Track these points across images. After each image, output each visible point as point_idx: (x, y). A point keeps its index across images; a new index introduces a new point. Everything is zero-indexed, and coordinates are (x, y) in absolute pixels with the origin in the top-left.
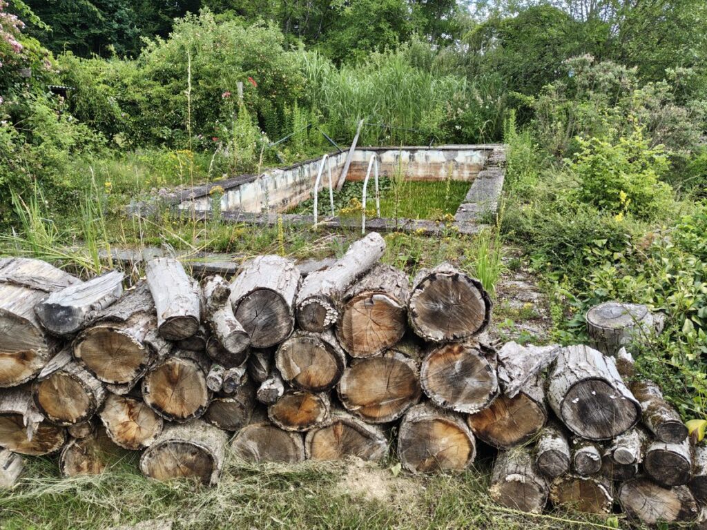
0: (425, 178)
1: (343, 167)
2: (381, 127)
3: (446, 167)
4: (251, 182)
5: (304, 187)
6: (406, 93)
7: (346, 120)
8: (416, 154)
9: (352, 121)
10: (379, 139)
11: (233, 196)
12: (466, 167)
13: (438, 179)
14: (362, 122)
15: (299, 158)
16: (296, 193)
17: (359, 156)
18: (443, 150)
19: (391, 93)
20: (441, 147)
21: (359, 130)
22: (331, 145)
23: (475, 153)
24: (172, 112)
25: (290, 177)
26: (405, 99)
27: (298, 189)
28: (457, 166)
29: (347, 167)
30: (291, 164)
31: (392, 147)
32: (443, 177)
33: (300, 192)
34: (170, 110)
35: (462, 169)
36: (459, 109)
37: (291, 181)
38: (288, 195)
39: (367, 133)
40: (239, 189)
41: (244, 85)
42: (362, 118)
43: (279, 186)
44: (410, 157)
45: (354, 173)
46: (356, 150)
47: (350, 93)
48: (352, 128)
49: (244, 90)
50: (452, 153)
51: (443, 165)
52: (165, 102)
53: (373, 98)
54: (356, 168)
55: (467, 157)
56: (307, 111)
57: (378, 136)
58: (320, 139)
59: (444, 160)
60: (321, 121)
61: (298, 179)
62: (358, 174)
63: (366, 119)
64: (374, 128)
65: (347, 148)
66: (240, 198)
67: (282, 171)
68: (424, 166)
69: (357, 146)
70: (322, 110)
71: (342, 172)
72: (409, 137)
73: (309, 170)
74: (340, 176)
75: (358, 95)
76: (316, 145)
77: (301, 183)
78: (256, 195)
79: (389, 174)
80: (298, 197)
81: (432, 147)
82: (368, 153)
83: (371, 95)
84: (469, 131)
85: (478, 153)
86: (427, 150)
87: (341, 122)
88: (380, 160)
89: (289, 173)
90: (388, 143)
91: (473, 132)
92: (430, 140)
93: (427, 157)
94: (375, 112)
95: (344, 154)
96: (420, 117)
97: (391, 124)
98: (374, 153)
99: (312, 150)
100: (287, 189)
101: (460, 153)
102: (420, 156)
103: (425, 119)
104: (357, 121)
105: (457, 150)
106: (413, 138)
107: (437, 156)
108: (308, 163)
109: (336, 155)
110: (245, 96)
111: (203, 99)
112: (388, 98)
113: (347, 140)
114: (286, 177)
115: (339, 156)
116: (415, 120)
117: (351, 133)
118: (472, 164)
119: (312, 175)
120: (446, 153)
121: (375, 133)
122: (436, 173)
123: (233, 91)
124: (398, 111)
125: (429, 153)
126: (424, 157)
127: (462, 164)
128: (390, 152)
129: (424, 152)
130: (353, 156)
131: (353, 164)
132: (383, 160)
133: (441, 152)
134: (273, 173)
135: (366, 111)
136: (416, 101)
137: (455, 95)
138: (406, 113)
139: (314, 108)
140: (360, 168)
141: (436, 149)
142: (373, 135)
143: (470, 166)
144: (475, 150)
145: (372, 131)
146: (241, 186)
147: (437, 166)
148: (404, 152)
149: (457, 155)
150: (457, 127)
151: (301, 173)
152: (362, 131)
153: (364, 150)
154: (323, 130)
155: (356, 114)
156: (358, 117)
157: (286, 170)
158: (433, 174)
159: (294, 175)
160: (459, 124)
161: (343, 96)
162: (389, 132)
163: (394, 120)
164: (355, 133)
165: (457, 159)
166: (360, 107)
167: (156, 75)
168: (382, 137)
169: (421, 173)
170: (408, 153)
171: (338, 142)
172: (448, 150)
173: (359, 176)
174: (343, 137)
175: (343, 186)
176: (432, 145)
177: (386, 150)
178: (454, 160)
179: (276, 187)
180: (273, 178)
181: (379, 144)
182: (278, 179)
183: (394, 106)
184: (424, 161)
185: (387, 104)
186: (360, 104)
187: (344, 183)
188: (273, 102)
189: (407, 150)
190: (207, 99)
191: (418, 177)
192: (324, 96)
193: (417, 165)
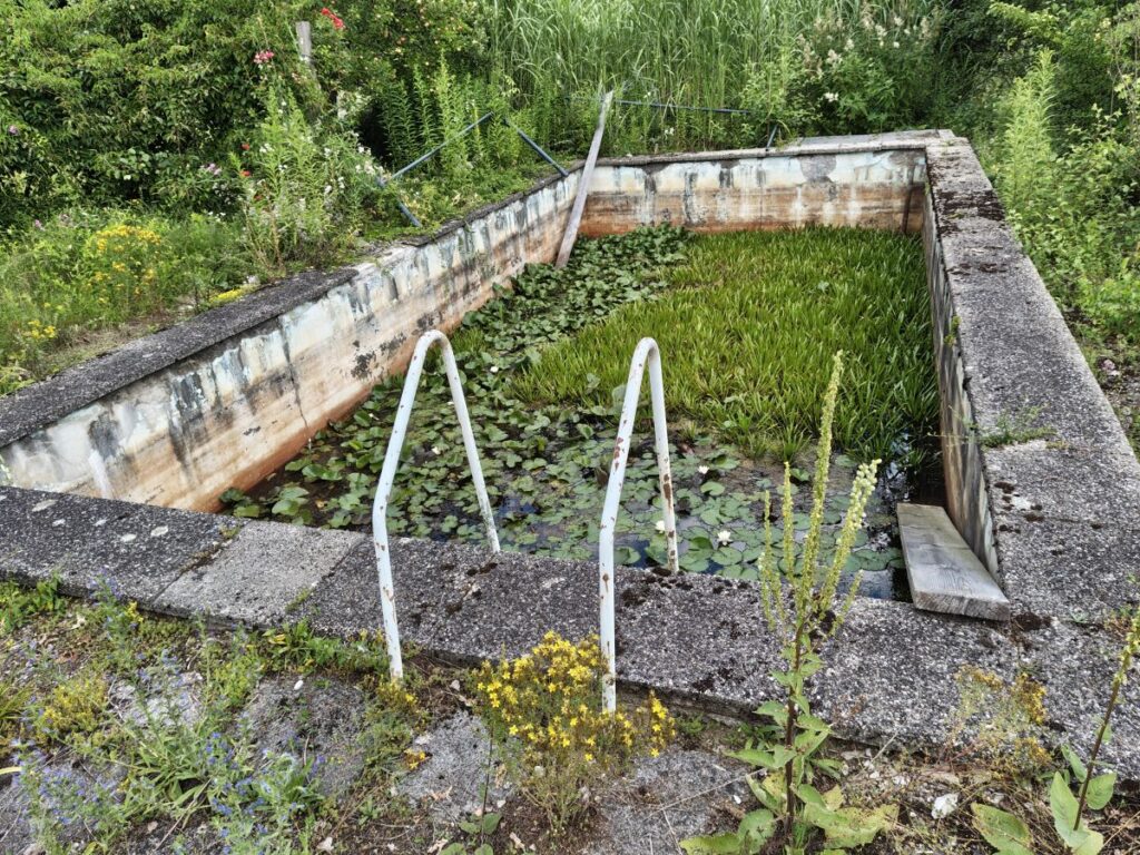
0: (757, 223)
1: (570, 209)
2: (654, 108)
3: (806, 195)
4: (316, 299)
5: (475, 276)
6: (707, 20)
7: (573, 96)
8: (735, 170)
9: (588, 97)
10: (650, 135)
11: (260, 348)
12: (853, 194)
13: (786, 224)
14: (609, 97)
15: (462, 203)
16: (454, 297)
17: (606, 180)
18: (800, 155)
19: (673, 22)
20: (794, 148)
21: (603, 118)
22: (541, 159)
23: (879, 158)
24: (144, 111)
25: (434, 261)
26: (705, 36)
27: (460, 282)
28: (834, 192)
29: (579, 207)
30: (437, 227)
31: (680, 155)
32: (799, 218)
33: (466, 291)
34: (139, 107)
35: (845, 199)
36: (831, 52)
37: (437, 267)
38: (432, 305)
39: (620, 125)
40: (279, 326)
41: (314, 28)
42: (609, 87)
43: (404, 289)
44: (721, 177)
45: (597, 218)
46: (598, 165)
47: (580, 27)
48: (587, 115)
49: (314, 43)
50: (820, 162)
51: (799, 190)
52: (128, 89)
53: (631, 39)
54: (599, 207)
55: (856, 170)
56: (479, 82)
57: (647, 128)
58: (514, 149)
59: (803, 179)
60: (516, 104)
61: (457, 261)
62: (604, 220)
63: (618, 91)
64: (637, 109)
65: (577, 163)
66: (286, 348)
67: (410, 250)
68: (753, 196)
69: (600, 155)
70: (515, 76)
71: (568, 221)
72: (717, 128)
73: (486, 232)
74: (564, 231)
75: (599, 33)
76: (504, 163)
77: (468, 267)
78: (336, 329)
79: (674, 217)
80: (461, 302)
81: (773, 150)
82: (627, 172)
83: (627, 32)
84: (854, 103)
85: (884, 159)
86: (760, 158)
87: (562, 100)
88: (651, 186)
89: (432, 253)
90: (670, 145)
91: (862, 106)
92: (766, 133)
93: (760, 176)
94: (637, 73)
95: (572, 178)
96: (743, 80)
97: (675, 101)
98: (640, 171)
99: (494, 177)
100: (431, 288)
101: (839, 160)
102: (745, 174)
103: (754, 80)
104: (598, 94)
105: (833, 154)
106: (728, 128)
107: (785, 171)
108: (483, 216)
109: (552, 184)
110: (315, 57)
111: (217, 72)
112: (667, 37)
113: (577, 144)
114: (425, 263)
115: (560, 184)
116: (729, 85)
117: (584, 126)
118: (868, 185)
119: (494, 243)
120: (808, 161)
121: (640, 123)
122: (783, 211)
123: (280, 45)
124: (689, 66)
125: (766, 165)
126: (754, 175)
127: (846, 187)
128: (675, 168)
129: (755, 163)
130: (593, 180)
131: (592, 199)
132: (661, 188)
133: (795, 162)
134: (385, 260)
135: (618, 68)
136: (733, 40)
137: (819, 20)
138: (708, 70)
139: (498, 72)
140: (610, 206)
141: (782, 155)
142: (635, 130)
143: (863, 192)
144: (877, 152)
145: (634, 119)
146: (286, 319)
147: (784, 195)
148: (708, 166)
149: (831, 167)
150: (830, 96)
151: (466, 244)
152: (611, 119)
153: (617, 166)
154: (518, 126)
155: (596, 79)
156: (601, 86)
157: (420, 246)
158: (775, 215)
159: (446, 254)
160: (832, 87)
161: (565, 39)
162: (670, 119)
163: (683, 89)
164: (596, 127)
165: (833, 176)
166: (604, 62)
167: (115, 20)
168: (655, 132)
169: (746, 212)
170: (718, 168)
171: (556, 149)
172: (811, 155)
173: (609, 224)
174: (569, 137)
175: (572, 254)
176: (773, 145)
177: (665, 164)
178: (826, 179)
179: (395, 292)
180: (385, 273)
181: (650, 147)
182: (400, 273)
183: (681, 56)
184: (754, 184)
185: (664, 51)
186: (605, 53)
187: (575, 246)
188: (395, 65)
189: (713, 161)
190: (228, 70)
191: (740, 223)
192: (520, 41)
193: (737, 194)
